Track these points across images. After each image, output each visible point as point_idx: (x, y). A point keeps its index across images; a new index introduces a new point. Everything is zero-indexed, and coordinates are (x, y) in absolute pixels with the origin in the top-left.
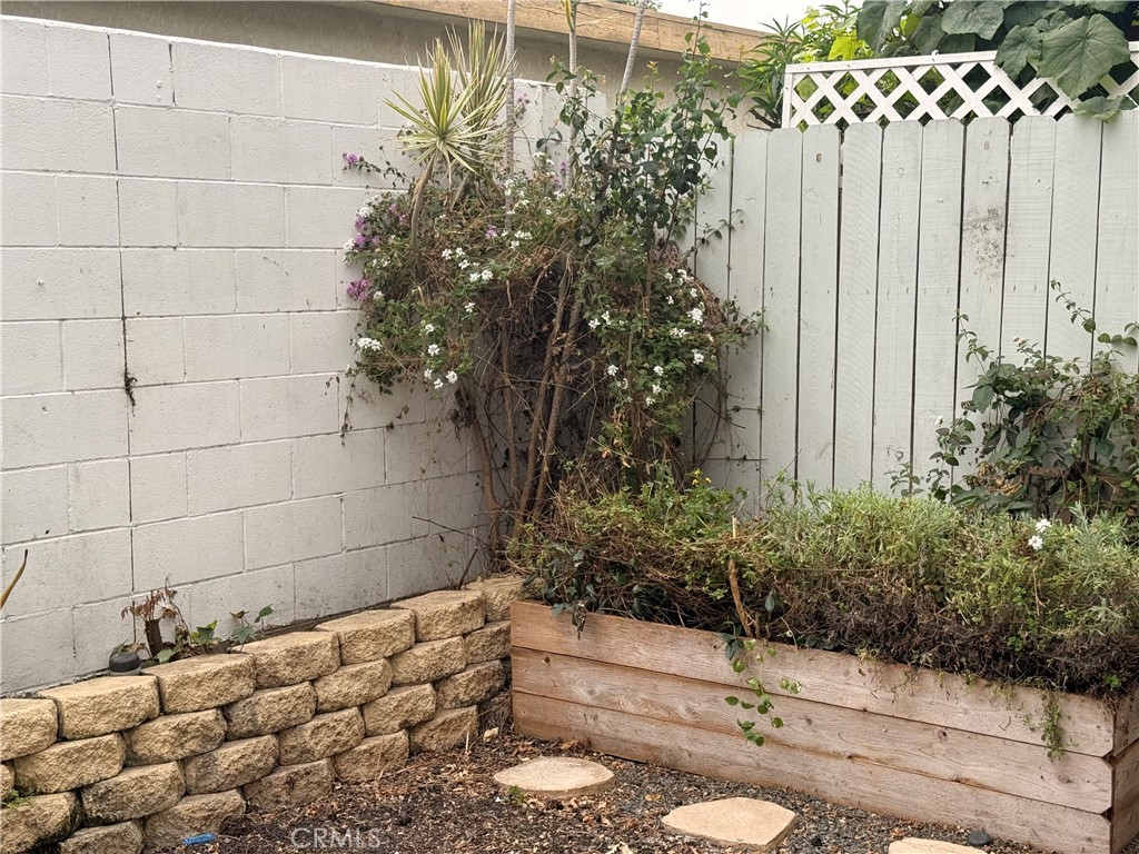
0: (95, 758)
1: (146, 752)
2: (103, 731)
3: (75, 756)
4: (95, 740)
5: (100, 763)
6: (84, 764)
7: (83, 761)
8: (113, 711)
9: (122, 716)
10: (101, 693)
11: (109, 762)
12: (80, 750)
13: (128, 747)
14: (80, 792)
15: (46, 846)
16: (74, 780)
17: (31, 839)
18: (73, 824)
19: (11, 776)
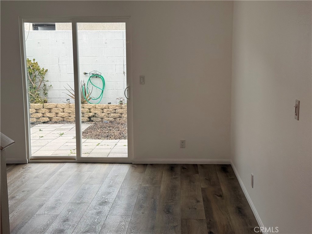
3: (95, 110)
4: (97, 109)
5: (98, 111)
9: (101, 107)
10: (99, 104)
13: (103, 111)
14: (95, 114)
15: (89, 118)
16: (94, 112)
17: (88, 116)
18: (93, 116)
19: (89, 110)
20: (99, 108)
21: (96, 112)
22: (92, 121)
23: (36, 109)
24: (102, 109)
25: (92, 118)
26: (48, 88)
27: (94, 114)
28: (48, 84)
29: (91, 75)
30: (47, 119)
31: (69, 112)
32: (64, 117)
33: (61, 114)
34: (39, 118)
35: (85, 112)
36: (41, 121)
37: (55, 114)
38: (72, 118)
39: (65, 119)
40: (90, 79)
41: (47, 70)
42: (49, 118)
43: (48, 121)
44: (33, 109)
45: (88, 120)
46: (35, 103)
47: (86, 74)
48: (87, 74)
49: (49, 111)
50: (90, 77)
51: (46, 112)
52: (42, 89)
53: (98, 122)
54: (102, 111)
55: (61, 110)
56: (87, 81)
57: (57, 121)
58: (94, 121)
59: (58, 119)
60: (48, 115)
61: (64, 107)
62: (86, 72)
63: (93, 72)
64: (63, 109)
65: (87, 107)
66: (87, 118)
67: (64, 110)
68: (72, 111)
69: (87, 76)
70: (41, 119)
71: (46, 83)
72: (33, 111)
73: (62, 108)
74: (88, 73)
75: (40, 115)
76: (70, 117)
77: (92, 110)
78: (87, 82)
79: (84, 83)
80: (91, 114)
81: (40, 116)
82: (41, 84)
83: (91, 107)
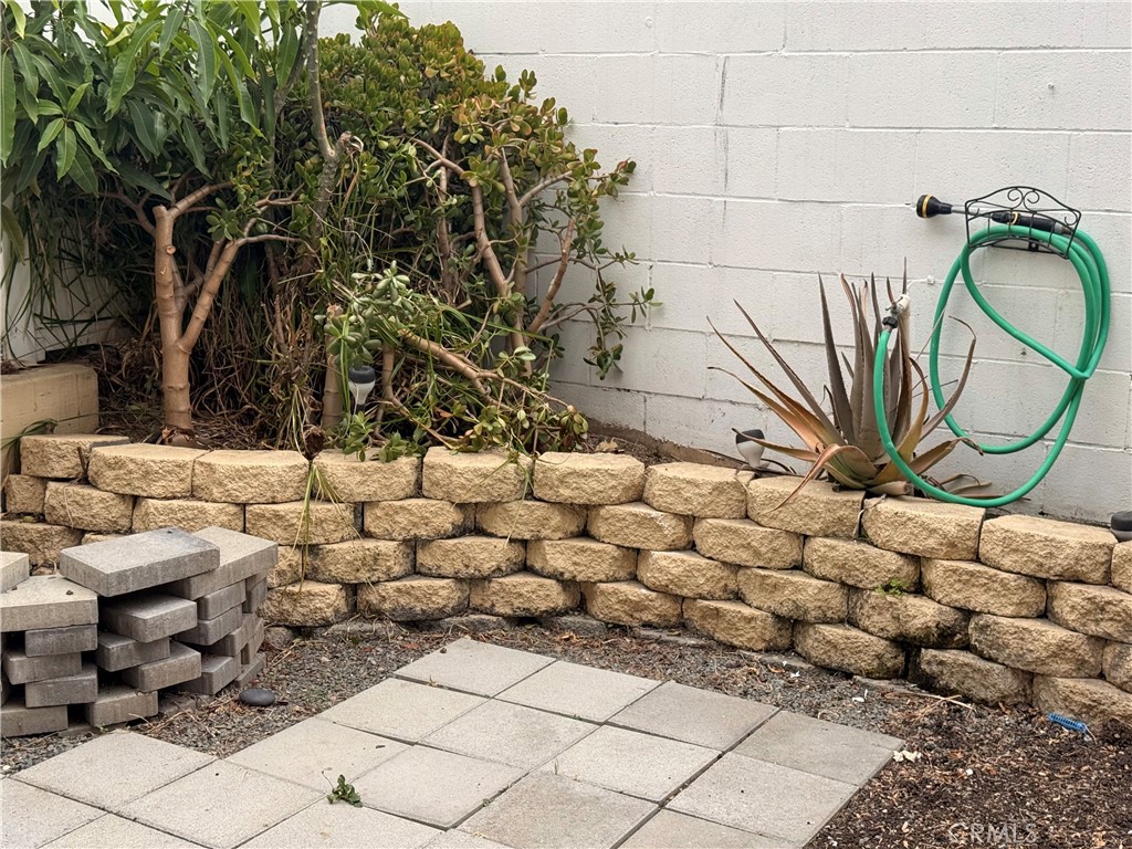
0: (989, 589)
1: (1059, 611)
2: (1006, 567)
3: (964, 577)
4: (993, 571)
5: (993, 596)
6: (975, 589)
7: (974, 585)
8: (1024, 552)
9: (1032, 561)
10: (1015, 530)
11: (1004, 600)
12: (972, 574)
13: (1050, 599)
14: (967, 614)
15: (907, 644)
16: (959, 598)
17: (892, 629)
18: (945, 638)
19: (908, 569)
20: (1007, 562)
21: (977, 599)
22: (928, 684)
23: (461, 506)
24: (1043, 582)
25: (928, 654)
26: (623, 312)
27: (958, 615)
28: (630, 281)
29: (980, 225)
30: (542, 594)
31: (731, 556)
32: (685, 592)
33: (666, 564)
34: (487, 579)
35: (869, 579)
36: (500, 609)
37: (616, 553)
38: (750, 620)
39: (694, 615)
40: (963, 265)
41: (630, 167)
42: (567, 584)
43: (555, 613)
44: (433, 505)
45: (894, 660)
46: (472, 447)
47: (932, 209)
48: (947, 210)
49: (573, 528)
50: (972, 245)
51: (544, 533)
52: (585, 316)
53: (983, 703)
54: (1033, 596)
55: (672, 528)
56: (943, 281)
57: (626, 619)
58: (946, 692)
59: (638, 606)
60: (559, 555)
61: (694, 508)
62: (943, 198)
63: (1003, 201)
64: (690, 520)
65: (898, 538)
66: (880, 646)
67: (700, 529)
68: (757, 554)
69: (942, 231)
70: (494, 586)
71: (614, 273)
72: (437, 522)
73: (680, 508)
74: (957, 203)
75: (487, 553)
76: (738, 597)
77: (935, 574)
78: (940, 290)
79: (894, 309)
80: (923, 613)
81: (487, 567)
82: (558, 285)
83: (931, 542)
